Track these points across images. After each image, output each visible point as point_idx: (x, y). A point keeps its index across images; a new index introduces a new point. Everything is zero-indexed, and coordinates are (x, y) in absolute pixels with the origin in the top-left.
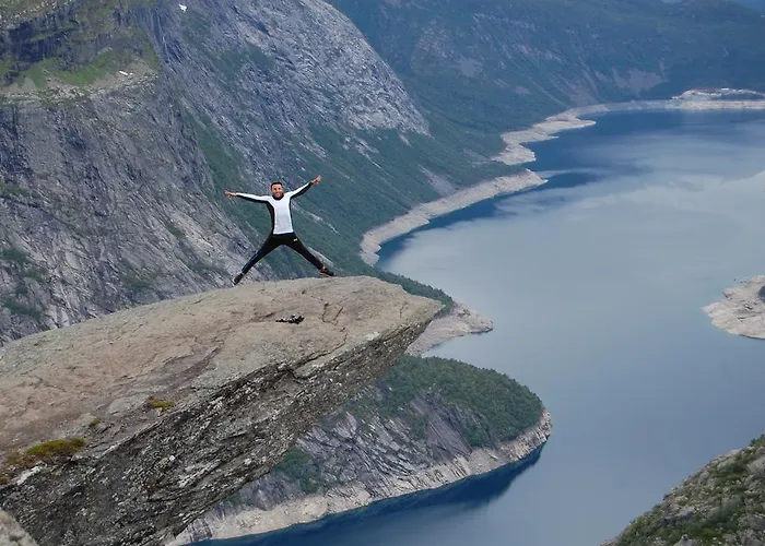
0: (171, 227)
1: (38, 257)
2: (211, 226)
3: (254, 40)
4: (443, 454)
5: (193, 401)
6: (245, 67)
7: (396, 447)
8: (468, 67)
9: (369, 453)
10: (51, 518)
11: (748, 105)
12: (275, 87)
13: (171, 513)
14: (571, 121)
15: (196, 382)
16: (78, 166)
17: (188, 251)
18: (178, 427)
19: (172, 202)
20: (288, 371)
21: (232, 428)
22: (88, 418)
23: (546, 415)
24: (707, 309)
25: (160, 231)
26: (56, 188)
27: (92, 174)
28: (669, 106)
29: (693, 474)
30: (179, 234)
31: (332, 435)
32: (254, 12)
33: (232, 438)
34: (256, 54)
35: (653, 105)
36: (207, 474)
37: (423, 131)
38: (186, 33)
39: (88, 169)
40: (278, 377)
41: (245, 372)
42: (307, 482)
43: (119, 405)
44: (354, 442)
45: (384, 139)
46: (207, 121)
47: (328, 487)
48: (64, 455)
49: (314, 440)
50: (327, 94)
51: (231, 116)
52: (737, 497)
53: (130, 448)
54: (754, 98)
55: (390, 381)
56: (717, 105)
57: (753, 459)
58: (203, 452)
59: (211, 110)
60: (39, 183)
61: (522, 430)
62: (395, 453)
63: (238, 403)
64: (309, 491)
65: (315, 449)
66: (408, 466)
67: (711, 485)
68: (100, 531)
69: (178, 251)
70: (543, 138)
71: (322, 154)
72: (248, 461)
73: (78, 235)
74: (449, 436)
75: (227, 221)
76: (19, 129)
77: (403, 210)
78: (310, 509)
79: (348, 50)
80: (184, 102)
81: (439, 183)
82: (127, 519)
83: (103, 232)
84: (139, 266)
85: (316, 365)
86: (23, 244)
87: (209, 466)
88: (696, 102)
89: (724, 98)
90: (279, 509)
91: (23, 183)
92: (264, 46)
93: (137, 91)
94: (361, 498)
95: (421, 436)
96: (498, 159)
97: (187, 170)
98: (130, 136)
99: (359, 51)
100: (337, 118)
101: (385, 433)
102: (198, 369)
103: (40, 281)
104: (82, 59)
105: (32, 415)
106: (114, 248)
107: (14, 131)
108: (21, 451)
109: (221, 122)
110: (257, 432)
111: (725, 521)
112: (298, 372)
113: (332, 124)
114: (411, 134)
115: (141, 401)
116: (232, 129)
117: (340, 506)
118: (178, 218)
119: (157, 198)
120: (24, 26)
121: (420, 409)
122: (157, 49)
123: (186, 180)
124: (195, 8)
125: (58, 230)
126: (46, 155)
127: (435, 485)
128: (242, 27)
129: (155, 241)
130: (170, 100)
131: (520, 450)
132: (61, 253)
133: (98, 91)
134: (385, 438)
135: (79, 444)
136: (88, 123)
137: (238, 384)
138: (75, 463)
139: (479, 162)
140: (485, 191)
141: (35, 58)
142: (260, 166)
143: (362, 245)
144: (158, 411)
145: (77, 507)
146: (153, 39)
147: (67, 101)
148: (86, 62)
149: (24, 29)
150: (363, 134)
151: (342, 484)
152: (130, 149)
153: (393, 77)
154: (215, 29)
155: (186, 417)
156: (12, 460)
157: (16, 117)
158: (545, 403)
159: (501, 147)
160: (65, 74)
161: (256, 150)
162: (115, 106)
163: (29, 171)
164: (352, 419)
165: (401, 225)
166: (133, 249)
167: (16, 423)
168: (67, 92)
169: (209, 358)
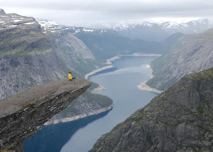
0: (55, 74)
1: (35, 79)
2: (62, 74)
3: (68, 45)
4: (98, 109)
5: (53, 97)
6: (67, 49)
7: (90, 108)
8: (101, 49)
9: (86, 109)
10: (30, 116)
11: (144, 55)
12: (71, 52)
13: (49, 115)
14: (117, 57)
15: (53, 95)
16: (41, 64)
17: (58, 78)
18: (50, 101)
19: (56, 70)
20: (68, 93)
21: (59, 102)
22: (36, 100)
23: (113, 102)
24: (138, 86)
25: (54, 75)
26: (37, 68)
27: (43, 66)
28: (132, 55)
29: (136, 111)
30: (57, 75)
31: (80, 106)
32: (68, 41)
33: (59, 103)
34: (69, 47)
35: (129, 55)
36: (55, 109)
37: (94, 59)
38: (58, 44)
39: (43, 65)
40: (66, 93)
41: (61, 93)
42: (77, 113)
43: (41, 98)
44: (84, 107)
45: (88, 60)
46: (61, 57)
47: (80, 114)
48: (32, 106)
49: (78, 107)
50: (80, 53)
51: (65, 57)
52: (142, 115)
53: (42, 105)
54: (145, 54)
55: (89, 98)
56: (139, 55)
57: (145, 109)
58: (54, 105)
59: (62, 56)
60: (35, 67)
61: (110, 105)
62: (90, 109)
63: (60, 98)
64: (77, 115)
65: (78, 108)
66: (92, 110)
67: (138, 113)
68: (38, 118)
69: (57, 78)
70: (112, 60)
71: (79, 62)
72: (62, 107)
73: (41, 75)
74: (99, 106)
75: (64, 73)
76: (32, 59)
77: (91, 71)
78: (77, 117)
79: (83, 46)
80: (57, 54)
81: (97, 67)
82: (42, 116)
83: (45, 75)
84: (50, 80)
85: (73, 92)
86: (32, 76)
87: (56, 108)
88: (136, 55)
89: (140, 54)
90: (72, 117)
91: (32, 67)
92: (70, 46)
93: (50, 53)
94: (85, 116)
95: (94, 106)
96: (106, 63)
97: (58, 65)
98: (49, 60)
99: (85, 47)
100: (81, 57)
101: (89, 105)
102: (54, 92)
103: (35, 82)
104: (41, 48)
105: (27, 100)
106: (46, 77)
107: (31, 59)
108: (25, 105)
109: (63, 58)
110: (63, 102)
111: (141, 118)
112: (70, 93)
113: (80, 58)
114: (92, 60)
115: (44, 97)
116: (65, 59)
117: (82, 117)
118: (56, 72)
119: (53, 69)
120: (32, 43)
121: (94, 102)
122: (53, 46)
123: (58, 67)
124: (59, 40)
125: (37, 74)
126: (36, 63)
127: (96, 113)
128: (66, 43)
129: (53, 76)
130: (55, 54)
131: (110, 108)
132: (38, 78)
133: (44, 53)
134: (89, 106)
135: (34, 104)
136: (42, 58)
137: (60, 95)
138: (34, 107)
139: (103, 64)
140: (104, 68)
141: (34, 48)
142: (69, 64)
143: (85, 77)
144: (47, 99)
145: (34, 114)
146: (53, 45)
147: (39, 55)
148: (42, 48)
149: (33, 43)
150: (85, 59)
151: (82, 113)
152: (49, 62)
153: (90, 51)
154: (62, 44)
155: (52, 100)
156: (23, 107)
157: (31, 57)
158: (113, 101)
159: (106, 62)
160: (39, 50)
161: (68, 62)
162: (47, 55)
163: (33, 65)
164: (84, 103)
165: (91, 74)
166: (49, 77)
167: (25, 101)
168: (39, 53)
169: (56, 91)
